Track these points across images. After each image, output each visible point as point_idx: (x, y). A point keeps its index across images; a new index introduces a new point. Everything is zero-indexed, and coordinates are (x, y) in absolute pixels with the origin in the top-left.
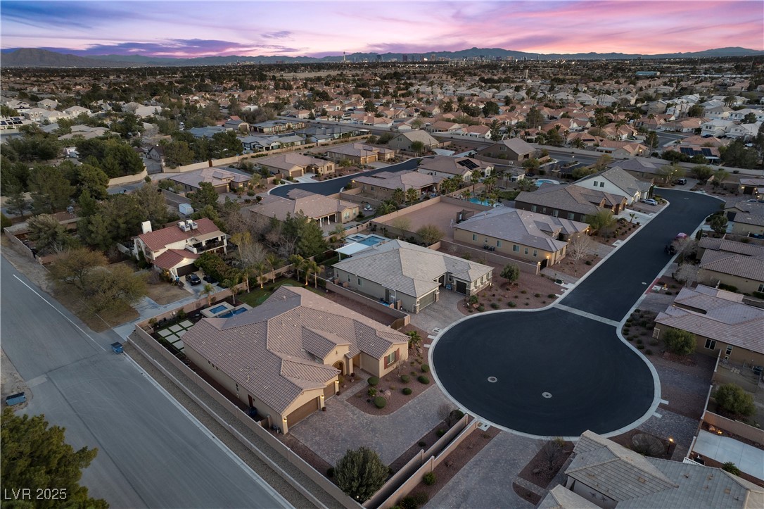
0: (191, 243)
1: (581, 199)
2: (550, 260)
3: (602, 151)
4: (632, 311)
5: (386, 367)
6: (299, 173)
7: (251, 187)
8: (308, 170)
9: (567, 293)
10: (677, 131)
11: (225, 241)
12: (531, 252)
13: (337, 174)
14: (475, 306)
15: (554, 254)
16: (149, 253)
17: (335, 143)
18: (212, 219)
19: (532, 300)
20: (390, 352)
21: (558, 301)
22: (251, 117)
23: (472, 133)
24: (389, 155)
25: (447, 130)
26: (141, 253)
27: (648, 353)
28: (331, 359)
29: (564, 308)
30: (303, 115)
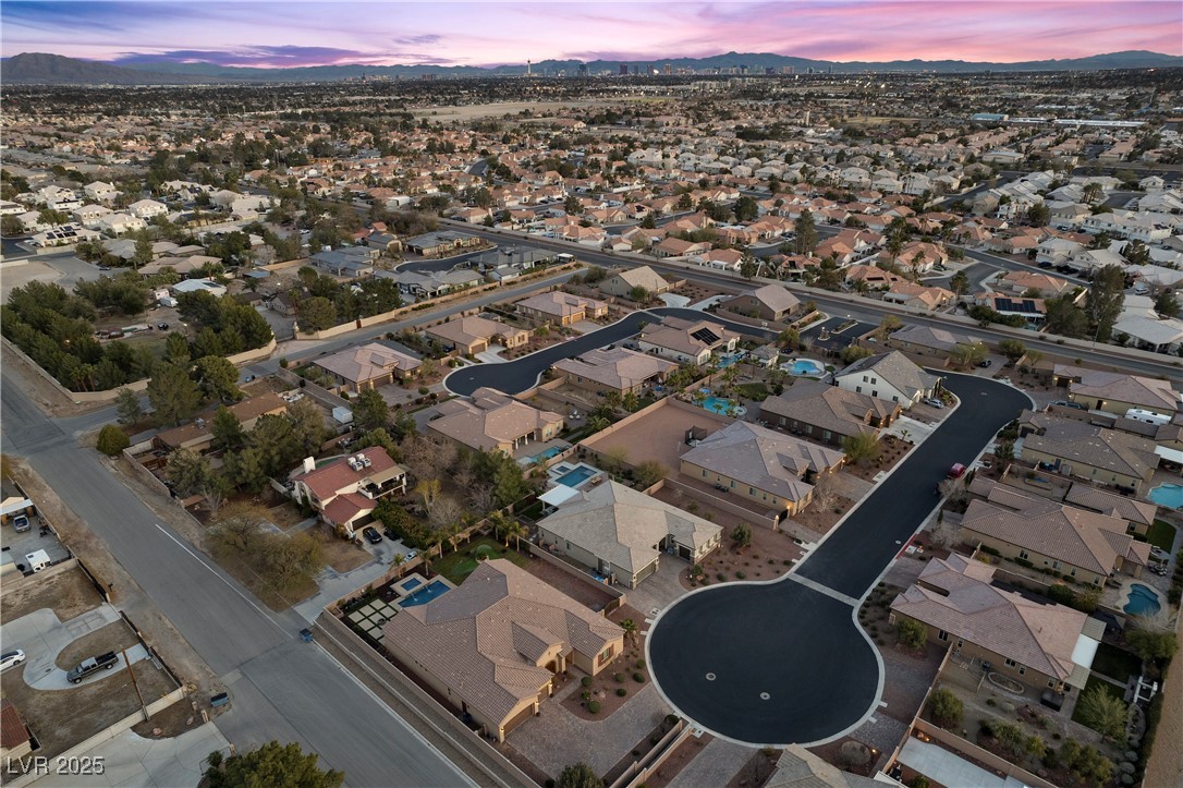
0: (364, 484)
1: (841, 411)
2: (791, 510)
3: (890, 301)
4: (874, 585)
5: (600, 664)
6: (481, 348)
7: (420, 375)
8: (493, 341)
9: (806, 556)
10: (1005, 252)
11: (404, 480)
12: (770, 498)
13: (532, 348)
14: (700, 578)
15: (796, 504)
16: (316, 501)
17: (524, 280)
18: (384, 447)
19: (766, 569)
20: (604, 649)
21: (794, 568)
22: (402, 224)
23: (716, 262)
24: (600, 311)
25: (681, 255)
26: (305, 499)
27: (880, 644)
28: (543, 660)
29: (800, 579)
30: (476, 217)
